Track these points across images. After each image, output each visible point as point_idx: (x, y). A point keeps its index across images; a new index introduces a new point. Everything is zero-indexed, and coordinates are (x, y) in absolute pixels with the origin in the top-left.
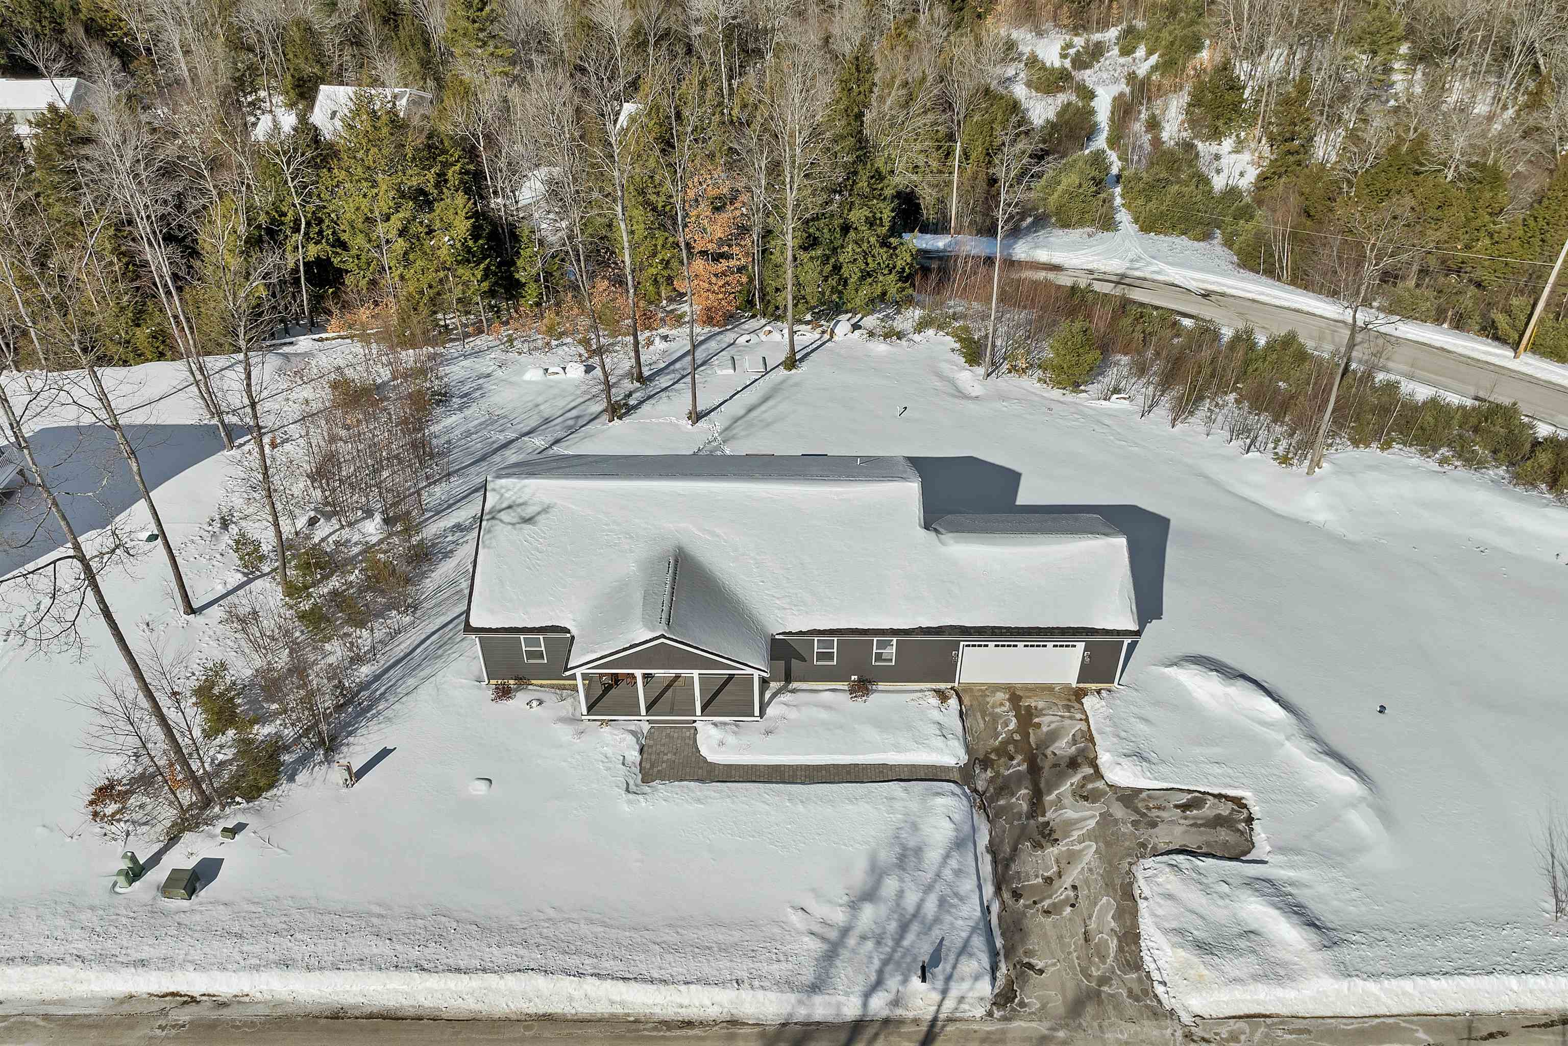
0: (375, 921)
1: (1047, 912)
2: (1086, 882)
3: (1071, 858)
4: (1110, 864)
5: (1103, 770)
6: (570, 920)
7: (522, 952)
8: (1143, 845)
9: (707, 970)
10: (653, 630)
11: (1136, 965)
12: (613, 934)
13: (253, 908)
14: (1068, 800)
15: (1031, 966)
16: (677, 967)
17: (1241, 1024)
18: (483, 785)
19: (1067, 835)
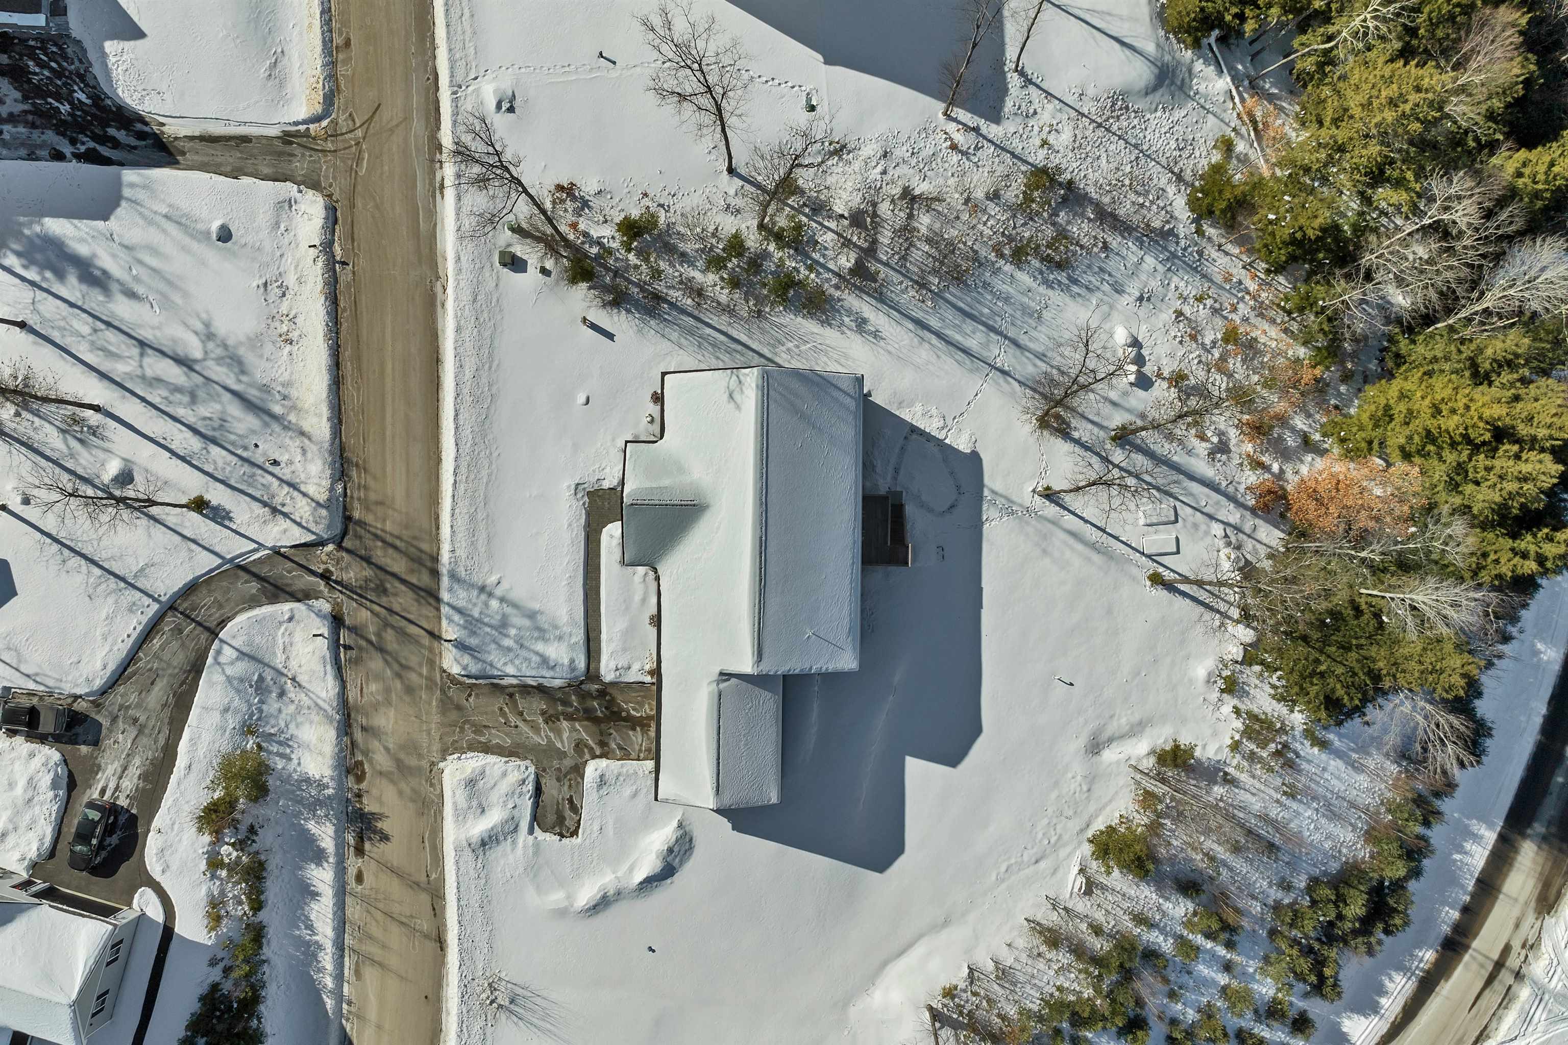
0: (487, 367)
1: (501, 709)
2: (520, 734)
3: (535, 728)
4: (532, 749)
5: (597, 760)
6: (491, 463)
7: (469, 445)
8: (544, 770)
9: (460, 536)
10: (629, 495)
11: (471, 748)
12: (482, 488)
13: (494, 300)
14: (575, 735)
15: (470, 695)
16: (461, 522)
17: (438, 791)
18: (583, 400)
19: (551, 730)
